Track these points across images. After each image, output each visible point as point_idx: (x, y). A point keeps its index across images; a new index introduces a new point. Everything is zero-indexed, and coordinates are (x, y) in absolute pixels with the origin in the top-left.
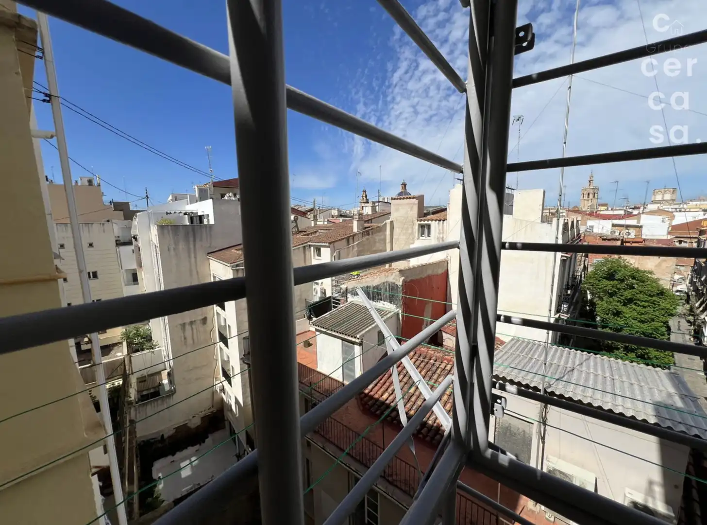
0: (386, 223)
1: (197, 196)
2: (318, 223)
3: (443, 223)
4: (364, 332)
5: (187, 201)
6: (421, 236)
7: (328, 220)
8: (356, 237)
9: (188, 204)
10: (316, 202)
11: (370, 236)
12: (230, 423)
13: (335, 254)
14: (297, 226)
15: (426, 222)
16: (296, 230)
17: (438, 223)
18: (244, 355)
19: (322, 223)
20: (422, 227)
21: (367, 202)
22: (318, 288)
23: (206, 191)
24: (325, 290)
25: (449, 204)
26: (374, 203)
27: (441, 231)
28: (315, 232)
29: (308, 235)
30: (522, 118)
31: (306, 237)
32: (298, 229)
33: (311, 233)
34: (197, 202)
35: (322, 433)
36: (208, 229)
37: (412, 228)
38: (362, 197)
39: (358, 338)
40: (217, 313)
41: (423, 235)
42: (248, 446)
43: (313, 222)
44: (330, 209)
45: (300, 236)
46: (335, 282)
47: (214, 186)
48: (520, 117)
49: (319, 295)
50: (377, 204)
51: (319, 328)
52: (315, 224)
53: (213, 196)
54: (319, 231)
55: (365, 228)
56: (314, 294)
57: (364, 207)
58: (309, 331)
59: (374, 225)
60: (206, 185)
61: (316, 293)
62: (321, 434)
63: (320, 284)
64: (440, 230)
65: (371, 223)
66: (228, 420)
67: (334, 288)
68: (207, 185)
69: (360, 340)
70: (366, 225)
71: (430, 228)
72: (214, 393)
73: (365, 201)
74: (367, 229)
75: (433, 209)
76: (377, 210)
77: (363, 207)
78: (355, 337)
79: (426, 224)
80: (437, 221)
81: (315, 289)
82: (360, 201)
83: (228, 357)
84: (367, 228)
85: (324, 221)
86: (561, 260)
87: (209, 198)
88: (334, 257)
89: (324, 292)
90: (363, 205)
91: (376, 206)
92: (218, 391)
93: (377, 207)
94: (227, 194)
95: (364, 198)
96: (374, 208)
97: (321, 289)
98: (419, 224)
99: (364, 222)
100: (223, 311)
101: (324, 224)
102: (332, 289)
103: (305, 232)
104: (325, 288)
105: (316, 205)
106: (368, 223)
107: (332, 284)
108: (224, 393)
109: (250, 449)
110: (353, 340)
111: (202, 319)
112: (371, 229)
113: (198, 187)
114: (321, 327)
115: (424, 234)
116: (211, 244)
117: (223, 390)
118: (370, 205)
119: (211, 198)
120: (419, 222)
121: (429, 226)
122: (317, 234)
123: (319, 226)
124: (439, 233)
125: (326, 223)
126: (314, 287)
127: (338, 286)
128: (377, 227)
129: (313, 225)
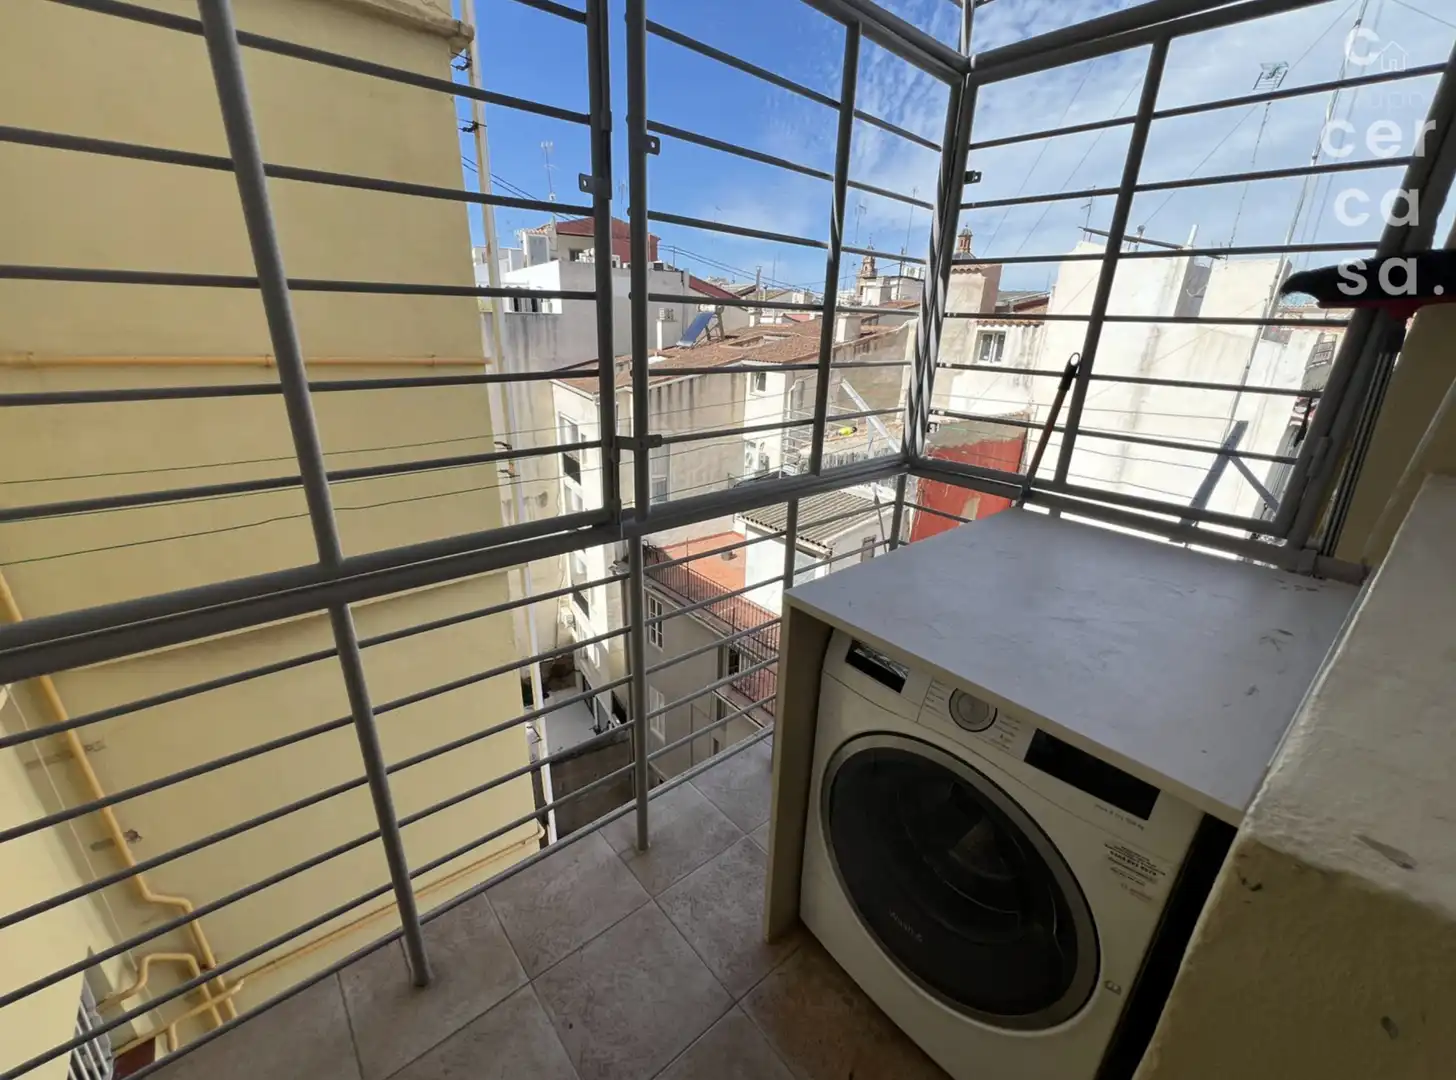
0: (907, 327)
1: (526, 252)
2: (763, 320)
3: (1034, 333)
4: (835, 536)
5: (508, 263)
6: (982, 358)
7: (784, 315)
8: (842, 351)
9: (509, 271)
10: (761, 274)
11: (870, 353)
12: (584, 678)
13: (793, 387)
14: (720, 325)
15: (997, 328)
16: (719, 333)
17: (1024, 330)
18: (615, 563)
19: (771, 320)
20: (987, 337)
21: (873, 277)
22: (755, 453)
23: (542, 241)
24: (767, 458)
25: (1054, 287)
26: (888, 279)
27: (1027, 350)
28: (757, 339)
29: (740, 344)
30: (1283, 70)
31: (740, 348)
32: (722, 330)
33: (748, 342)
34: (525, 266)
35: (747, 693)
36: (550, 322)
37: (964, 340)
38: (864, 264)
39: (824, 547)
40: (566, 488)
41: (985, 357)
42: (615, 716)
43: (752, 318)
44: (789, 291)
45: (725, 346)
46: (790, 444)
47: (558, 233)
48: (1278, 68)
49: (756, 466)
50: (894, 282)
51: (754, 524)
52: (758, 322)
53: (555, 254)
54: (765, 337)
55: (863, 335)
56: (746, 464)
57: (865, 289)
58: (732, 532)
59: (882, 328)
60: (542, 229)
61: (751, 462)
62: (745, 694)
63: (758, 446)
64: (1024, 348)
65: (877, 324)
66: (579, 671)
67: (787, 456)
68: (545, 231)
69: (827, 550)
70: (865, 328)
71: (1003, 342)
72: (557, 627)
73: (868, 274)
74: (867, 337)
75: (1017, 297)
76: (893, 297)
77: (862, 288)
78: (819, 544)
79: (996, 333)
80: (1023, 327)
81: (748, 454)
82: (858, 273)
83: (584, 567)
84: (868, 334)
85: (776, 317)
86: (1289, 428)
87: (548, 258)
88: (792, 392)
89: (765, 463)
90: (863, 283)
91: (891, 288)
92: (565, 623)
93: (894, 291)
94: (586, 251)
95: (868, 266)
96: (885, 291)
97: (761, 456)
98: (980, 332)
99: (859, 321)
100: (576, 483)
101: (775, 323)
102: (782, 456)
103: (736, 337)
104: (768, 454)
105: (761, 279)
106: (870, 324)
107: (783, 446)
108: (575, 628)
109: (618, 721)
110: (815, 548)
111: (540, 496)
112: (875, 338)
113: (527, 233)
114: (757, 522)
115: (987, 353)
116: (555, 353)
117: (573, 623)
118: (878, 283)
119: (553, 259)
120: (981, 328)
121: (1001, 337)
122: (761, 344)
123: (766, 328)
124: (1022, 354)
125: (779, 321)
126: (746, 451)
127: (794, 451)
128: (888, 334)
129: (752, 324)
